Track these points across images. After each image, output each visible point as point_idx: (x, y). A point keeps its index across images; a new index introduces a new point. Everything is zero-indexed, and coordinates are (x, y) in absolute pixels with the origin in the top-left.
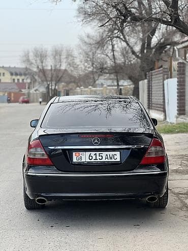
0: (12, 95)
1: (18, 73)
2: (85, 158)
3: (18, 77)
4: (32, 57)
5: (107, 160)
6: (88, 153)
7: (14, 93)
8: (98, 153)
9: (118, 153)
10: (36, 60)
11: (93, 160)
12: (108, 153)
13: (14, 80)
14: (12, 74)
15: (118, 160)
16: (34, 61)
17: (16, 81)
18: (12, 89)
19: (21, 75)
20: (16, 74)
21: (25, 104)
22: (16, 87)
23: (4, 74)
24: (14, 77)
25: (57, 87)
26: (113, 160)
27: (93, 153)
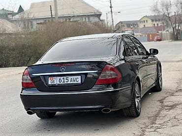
0: (151, 36)
1: (157, 20)
2: (56, 81)
3: (158, 22)
4: (159, 7)
5: (71, 82)
6: (59, 78)
7: (152, 34)
8: (65, 77)
9: (79, 77)
10: (163, 9)
11: (62, 83)
12: (72, 77)
13: (154, 24)
14: (153, 21)
15: (80, 82)
16: (161, 10)
17: (156, 25)
18: (152, 31)
19: (159, 20)
20: (156, 21)
21: (158, 42)
22: (155, 30)
23: (147, 21)
24: (154, 22)
25: (180, 28)
26: (76, 82)
27: (62, 78)
